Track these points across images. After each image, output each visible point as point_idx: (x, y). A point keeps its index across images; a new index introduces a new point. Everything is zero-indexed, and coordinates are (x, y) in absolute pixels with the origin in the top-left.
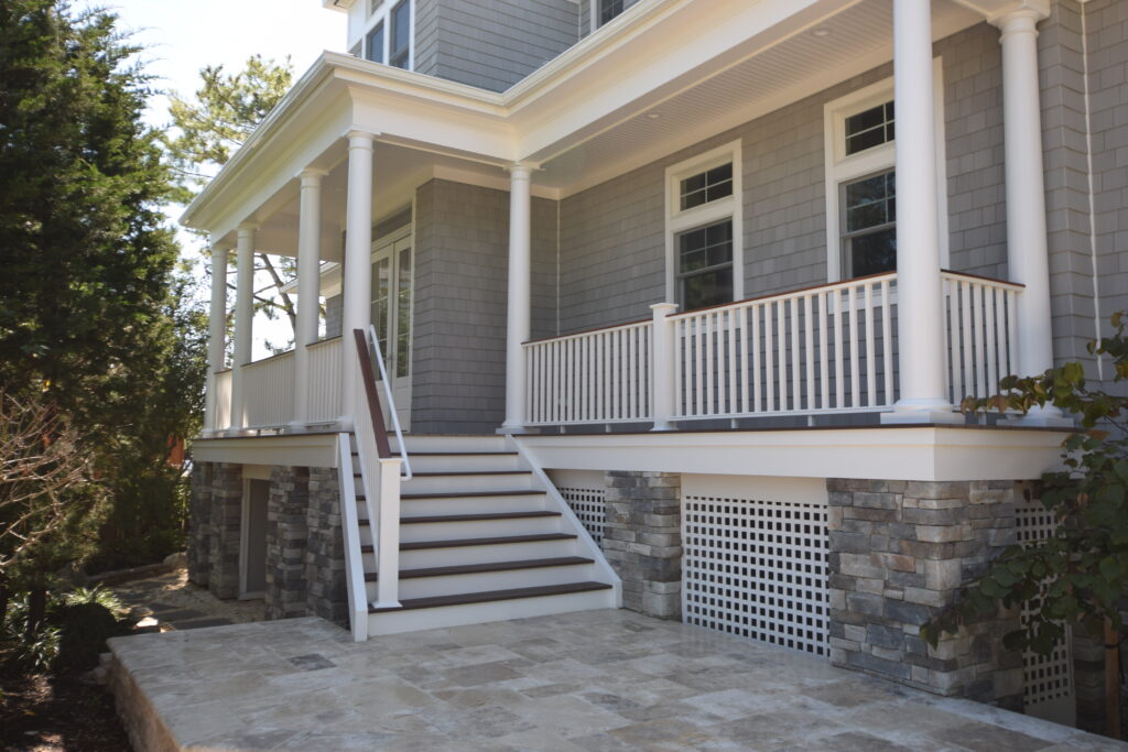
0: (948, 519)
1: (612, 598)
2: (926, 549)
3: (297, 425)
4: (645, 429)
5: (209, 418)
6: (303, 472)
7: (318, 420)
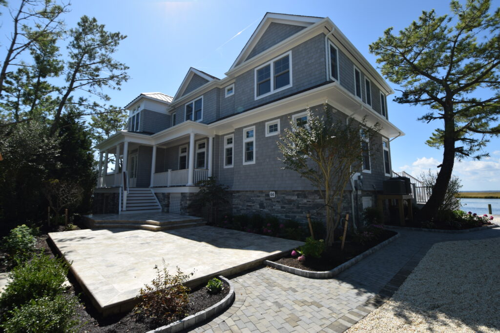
0: (190, 197)
1: (160, 210)
2: (187, 200)
3: (114, 186)
4: (166, 187)
5: (98, 184)
6: (114, 194)
7: (117, 185)
